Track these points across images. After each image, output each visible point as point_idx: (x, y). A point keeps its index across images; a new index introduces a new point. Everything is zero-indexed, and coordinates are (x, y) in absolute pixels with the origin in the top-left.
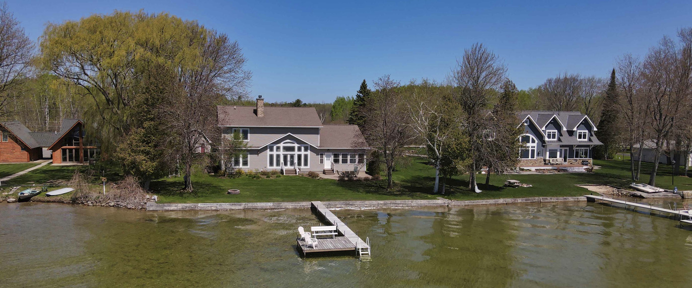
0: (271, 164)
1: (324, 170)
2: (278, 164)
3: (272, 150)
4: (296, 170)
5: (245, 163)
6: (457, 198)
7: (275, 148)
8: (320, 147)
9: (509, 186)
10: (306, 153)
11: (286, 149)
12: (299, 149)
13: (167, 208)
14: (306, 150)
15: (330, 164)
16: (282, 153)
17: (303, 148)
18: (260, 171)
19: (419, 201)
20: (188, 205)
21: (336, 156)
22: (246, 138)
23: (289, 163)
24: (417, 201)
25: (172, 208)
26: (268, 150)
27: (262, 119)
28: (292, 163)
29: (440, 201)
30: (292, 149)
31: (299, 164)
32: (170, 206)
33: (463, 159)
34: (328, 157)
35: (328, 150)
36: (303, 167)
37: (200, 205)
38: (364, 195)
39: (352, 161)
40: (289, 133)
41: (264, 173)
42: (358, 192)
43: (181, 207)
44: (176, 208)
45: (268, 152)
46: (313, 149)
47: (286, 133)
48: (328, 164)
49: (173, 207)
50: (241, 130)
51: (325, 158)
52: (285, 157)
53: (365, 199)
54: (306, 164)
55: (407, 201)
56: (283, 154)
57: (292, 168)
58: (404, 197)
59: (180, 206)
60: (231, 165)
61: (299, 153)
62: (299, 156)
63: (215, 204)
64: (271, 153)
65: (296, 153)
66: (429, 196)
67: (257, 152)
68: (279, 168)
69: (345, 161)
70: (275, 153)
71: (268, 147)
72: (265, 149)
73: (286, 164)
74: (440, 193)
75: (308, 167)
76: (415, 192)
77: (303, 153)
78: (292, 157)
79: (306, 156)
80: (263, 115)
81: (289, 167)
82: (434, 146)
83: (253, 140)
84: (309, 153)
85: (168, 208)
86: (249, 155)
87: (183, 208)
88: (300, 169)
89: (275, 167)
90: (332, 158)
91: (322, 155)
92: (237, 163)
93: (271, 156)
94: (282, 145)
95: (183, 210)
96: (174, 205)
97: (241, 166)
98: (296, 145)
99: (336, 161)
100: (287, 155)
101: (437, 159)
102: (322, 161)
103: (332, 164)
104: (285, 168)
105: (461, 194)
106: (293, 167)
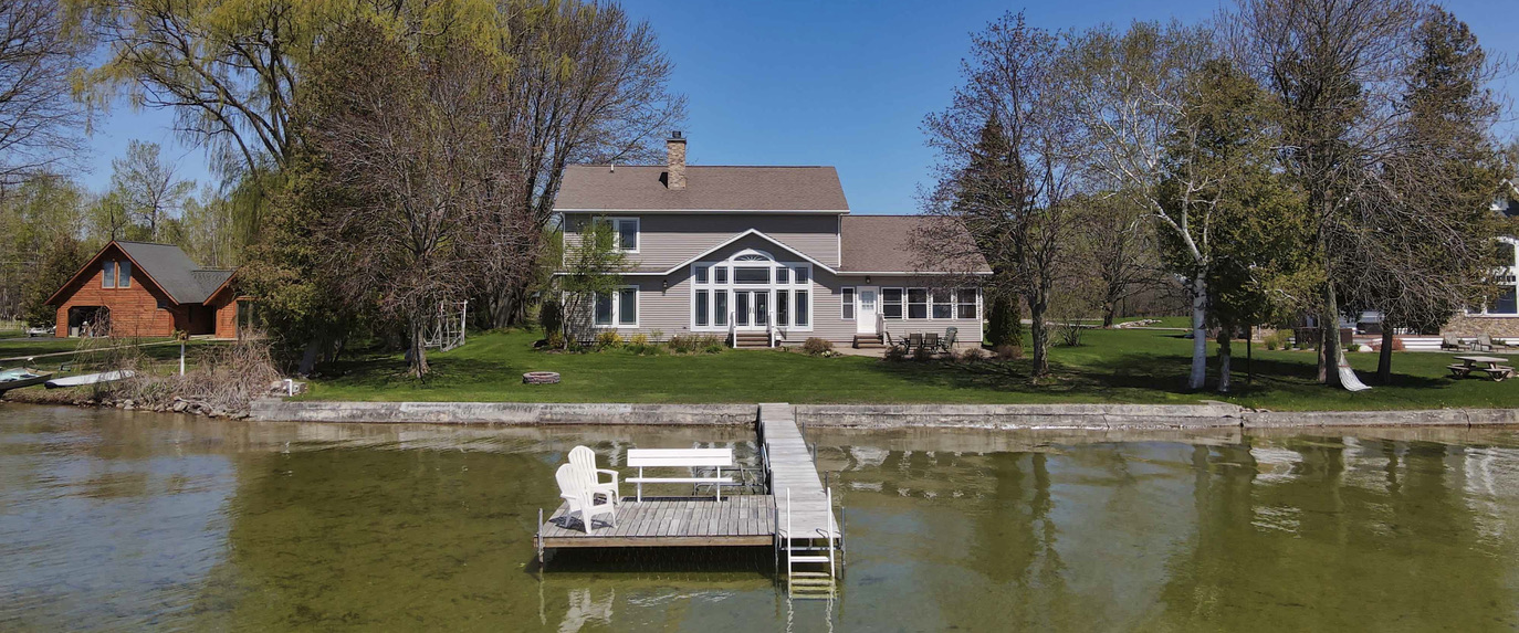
0: (702, 318)
1: (856, 338)
2: (721, 317)
3: (702, 278)
4: (770, 335)
5: (628, 315)
6: (1270, 403)
7: (712, 271)
8: (842, 268)
9: (1466, 376)
10: (801, 287)
11: (742, 276)
12: (782, 277)
13: (305, 415)
14: (801, 278)
15: (874, 319)
16: (731, 287)
17: (792, 274)
18: (666, 337)
19: (1135, 406)
20: (369, 406)
21: (892, 295)
22: (628, 243)
23: (752, 316)
24: (1126, 407)
25: (321, 416)
26: (693, 278)
27: (678, 194)
28: (762, 317)
29: (1211, 410)
30: (761, 275)
31: (782, 319)
32: (317, 409)
33: (1287, 268)
34: (868, 298)
35: (868, 280)
36: (792, 326)
37: (404, 407)
38: (946, 392)
39: (942, 312)
40: (752, 230)
41: (678, 344)
42: (933, 384)
43: (348, 413)
44: (332, 415)
45: (693, 285)
46: (822, 276)
47: (743, 231)
48: (867, 318)
49: (325, 413)
50: (616, 222)
51: (857, 302)
52: (742, 298)
53: (945, 401)
54: (802, 319)
55: (1090, 406)
56: (736, 291)
57: (762, 329)
58: (1080, 397)
59: (347, 408)
60: (588, 319)
61: (782, 287)
62: (782, 296)
63: (451, 406)
64: (702, 286)
65: (773, 286)
66: (1171, 396)
67: (660, 283)
68: (724, 329)
69: (919, 312)
70: (712, 286)
71: (693, 269)
72: (683, 274)
73: (742, 319)
74: (1211, 389)
75: (810, 327)
76: (1125, 386)
77: (792, 286)
78: (762, 298)
79: (802, 297)
80: (683, 184)
81: (752, 327)
82: (1181, 227)
83: (649, 252)
84: (810, 286)
85: (312, 414)
86: (638, 292)
87: (353, 416)
88: (784, 334)
89: (711, 327)
90: (879, 302)
91: (848, 293)
92: (604, 313)
93: (702, 297)
94: (731, 264)
95: (351, 424)
96: (330, 405)
97: (616, 322)
98: (773, 266)
99: (892, 311)
100: (747, 292)
101: (1192, 270)
102: (849, 311)
103: (880, 319)
104: (738, 329)
105: (1289, 393)
106: (765, 328)
